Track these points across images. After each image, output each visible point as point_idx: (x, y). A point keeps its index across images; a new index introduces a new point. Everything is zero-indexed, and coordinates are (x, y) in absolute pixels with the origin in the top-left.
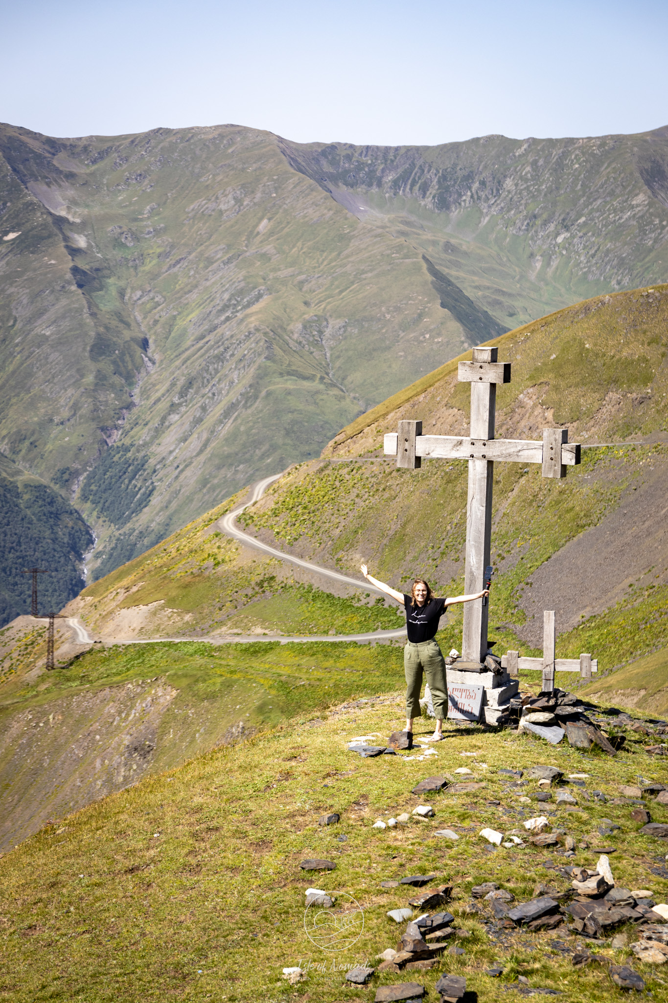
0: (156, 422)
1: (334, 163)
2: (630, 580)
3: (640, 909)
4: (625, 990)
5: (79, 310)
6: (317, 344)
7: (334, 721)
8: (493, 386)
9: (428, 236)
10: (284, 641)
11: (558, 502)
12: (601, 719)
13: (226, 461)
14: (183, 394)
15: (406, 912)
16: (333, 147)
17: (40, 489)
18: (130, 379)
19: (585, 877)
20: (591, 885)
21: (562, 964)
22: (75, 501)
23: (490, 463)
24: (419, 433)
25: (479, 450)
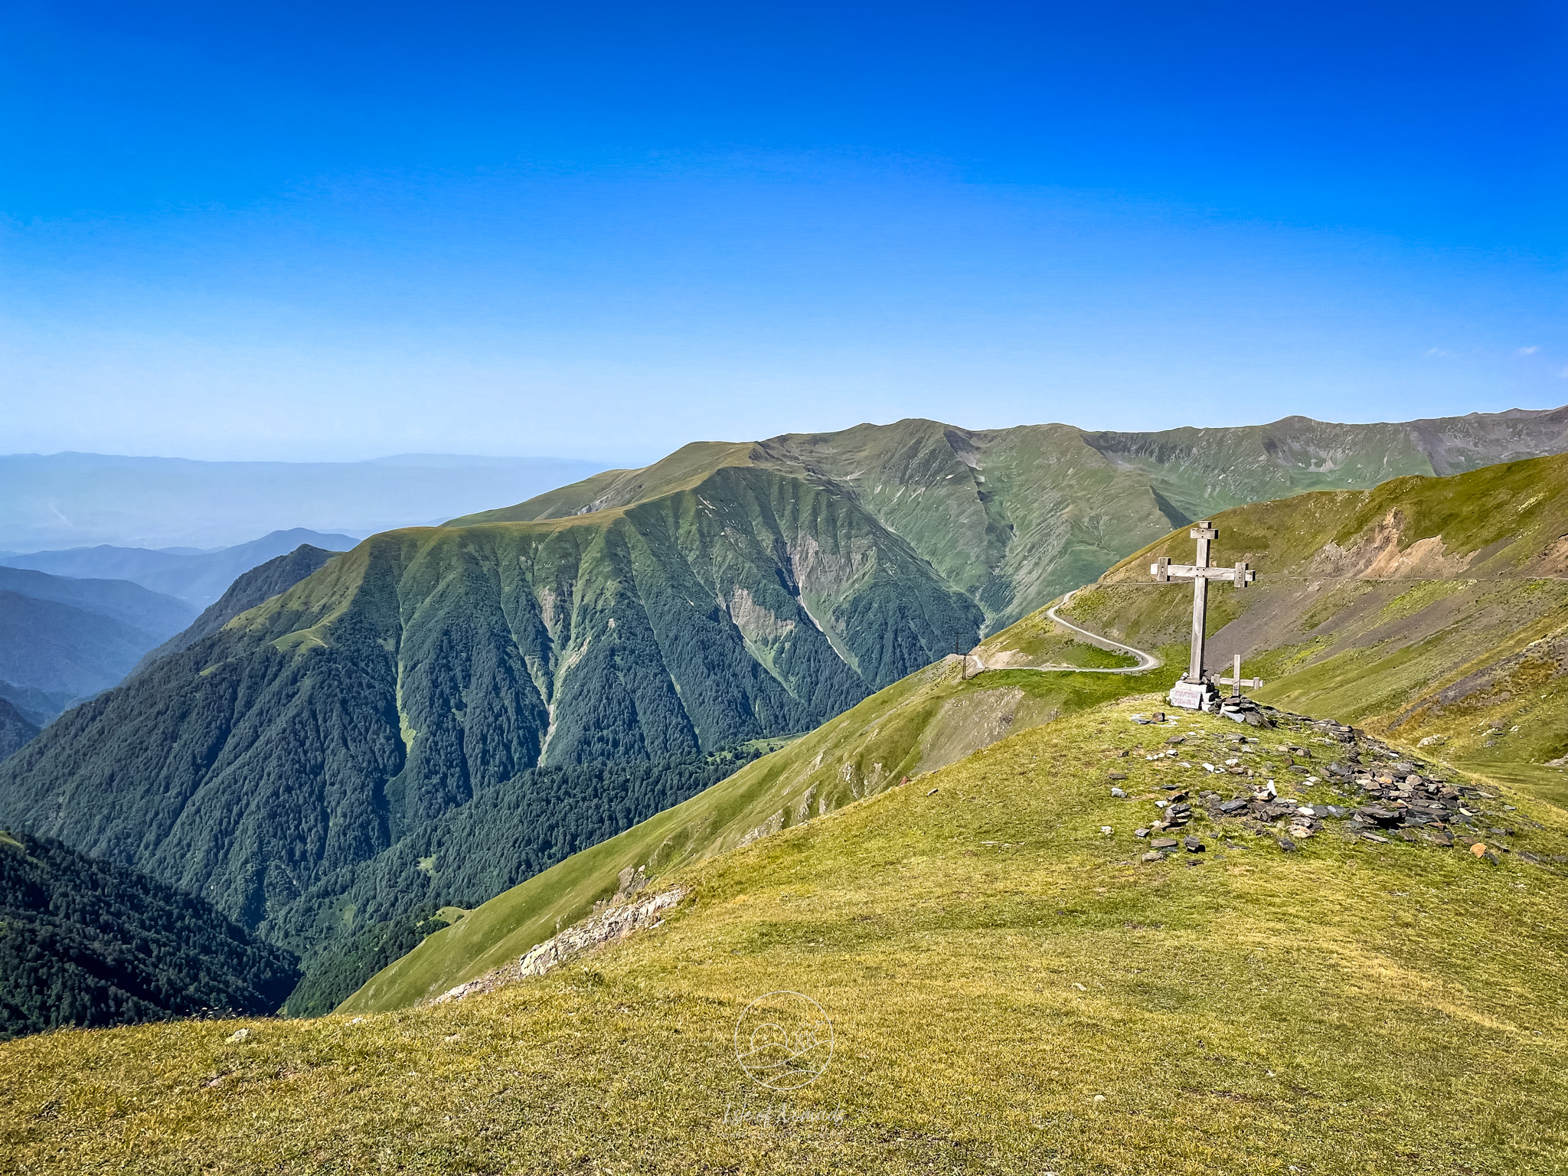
0: (1016, 565)
1: (1106, 441)
2: (1256, 647)
3: (1291, 809)
4: (1286, 850)
5: (981, 511)
6: (1096, 528)
7: (1122, 706)
8: (1209, 541)
9: (1153, 476)
10: (1078, 671)
11: (1218, 607)
12: (1263, 711)
13: (1050, 583)
14: (1030, 551)
15: (1166, 803)
16: (1106, 433)
17: (960, 595)
18: (1004, 544)
19: (1261, 790)
20: (1264, 795)
21: (1249, 834)
22: (977, 601)
23: (1207, 580)
24: (1169, 563)
25: (1201, 573)
